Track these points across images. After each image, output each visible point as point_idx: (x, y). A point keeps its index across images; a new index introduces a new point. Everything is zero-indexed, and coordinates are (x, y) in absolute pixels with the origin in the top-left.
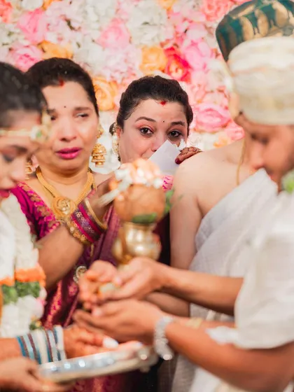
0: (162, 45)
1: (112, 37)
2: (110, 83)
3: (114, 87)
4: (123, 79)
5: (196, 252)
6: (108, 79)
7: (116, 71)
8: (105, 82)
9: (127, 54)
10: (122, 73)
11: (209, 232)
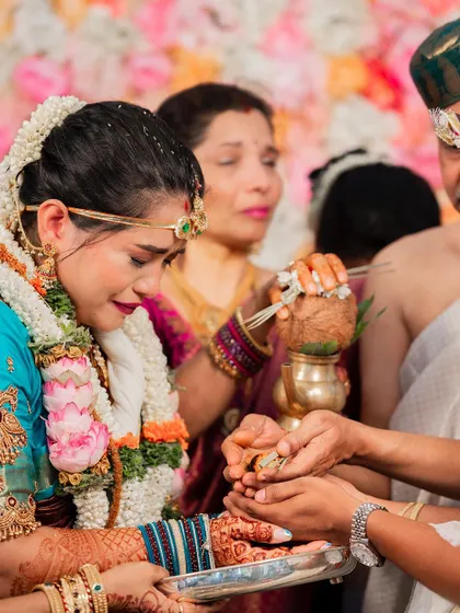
1: (282, 43)
5: (400, 395)
11: (422, 364)
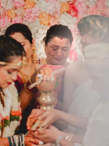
0: (68, 2)
2: (48, 15)
3: (50, 16)
4: (53, 14)
6: (48, 14)
7: (51, 11)
8: (46, 14)
9: (55, 5)
10: (53, 12)
